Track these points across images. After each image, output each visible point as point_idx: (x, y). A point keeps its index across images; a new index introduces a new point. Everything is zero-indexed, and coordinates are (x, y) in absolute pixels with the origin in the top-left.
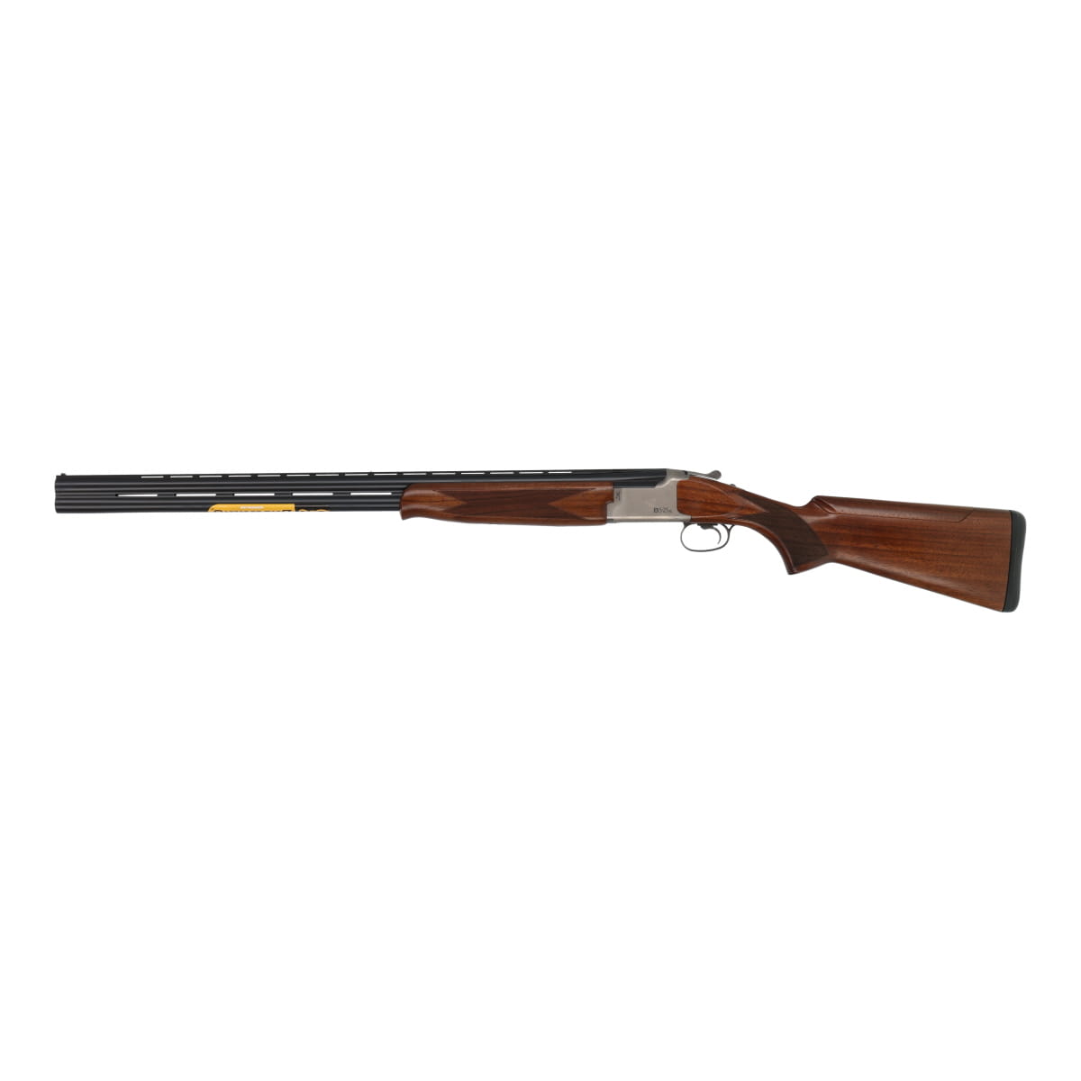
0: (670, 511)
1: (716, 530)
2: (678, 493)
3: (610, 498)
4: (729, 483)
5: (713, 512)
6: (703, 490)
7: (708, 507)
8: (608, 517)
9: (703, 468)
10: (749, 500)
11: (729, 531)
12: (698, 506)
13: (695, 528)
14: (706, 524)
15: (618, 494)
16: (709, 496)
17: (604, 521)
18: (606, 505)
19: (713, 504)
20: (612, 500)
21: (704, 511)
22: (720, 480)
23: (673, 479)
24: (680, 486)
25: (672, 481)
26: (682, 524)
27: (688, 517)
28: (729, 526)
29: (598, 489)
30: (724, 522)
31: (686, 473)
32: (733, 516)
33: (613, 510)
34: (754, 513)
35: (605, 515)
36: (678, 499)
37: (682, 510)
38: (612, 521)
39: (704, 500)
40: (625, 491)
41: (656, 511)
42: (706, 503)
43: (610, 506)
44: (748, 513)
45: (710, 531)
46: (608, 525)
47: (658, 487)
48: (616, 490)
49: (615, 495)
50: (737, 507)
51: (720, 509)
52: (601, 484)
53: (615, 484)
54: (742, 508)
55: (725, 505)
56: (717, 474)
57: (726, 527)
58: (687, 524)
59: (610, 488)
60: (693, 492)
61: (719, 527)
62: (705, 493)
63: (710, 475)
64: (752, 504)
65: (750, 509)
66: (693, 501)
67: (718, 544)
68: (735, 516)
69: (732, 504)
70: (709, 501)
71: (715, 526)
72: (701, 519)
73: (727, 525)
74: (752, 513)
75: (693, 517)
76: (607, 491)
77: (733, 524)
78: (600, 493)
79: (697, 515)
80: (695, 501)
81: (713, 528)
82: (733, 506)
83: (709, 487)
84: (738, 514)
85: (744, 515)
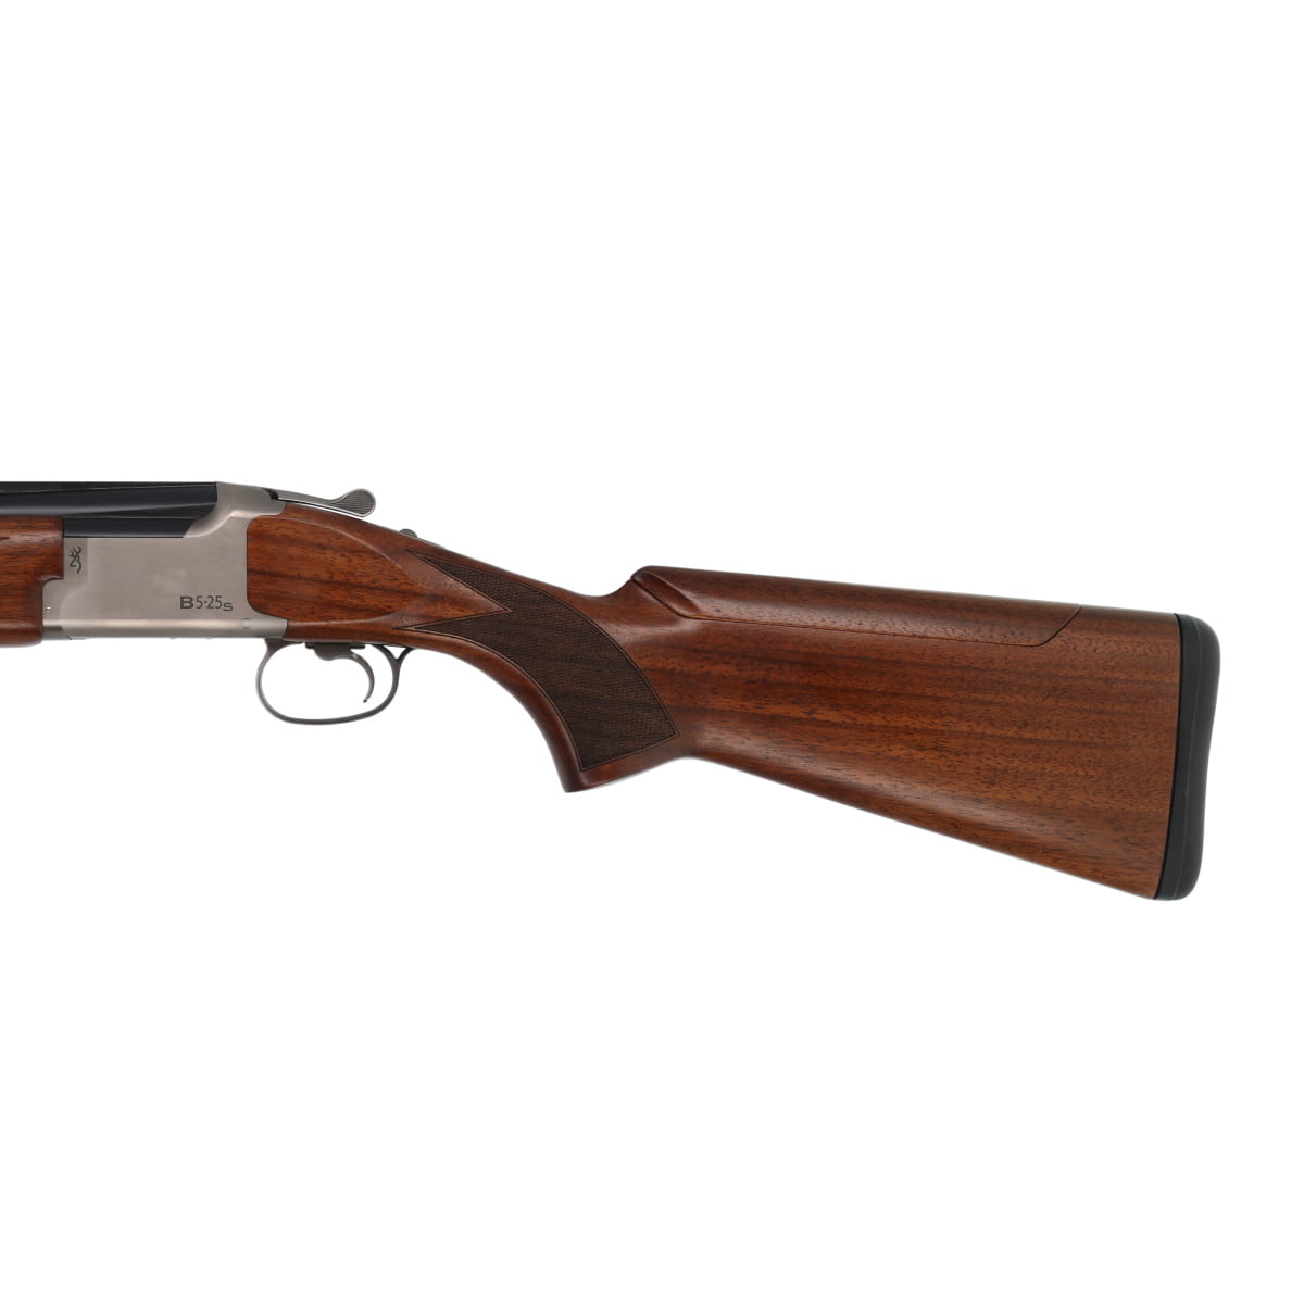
0: (228, 607)
1: (361, 660)
2: (249, 551)
3: (52, 565)
4: (397, 527)
5: (352, 611)
6: (322, 547)
7: (338, 596)
8: (46, 623)
9: (323, 483)
10: (455, 574)
11: (396, 664)
12: (310, 591)
13: (299, 654)
14: (332, 645)
15: (76, 555)
16: (340, 561)
17: (34, 634)
18: (42, 584)
19: (347, 586)
20: (59, 572)
21: (325, 607)
22: (372, 518)
23: (236, 514)
24: (257, 534)
25: (232, 519)
26: (260, 645)
27: (280, 624)
28: (396, 651)
29: (18, 539)
30: (382, 640)
31: (274, 494)
32: (407, 620)
33: (63, 601)
34: (468, 612)
35: (37, 615)
36: (248, 571)
37: (260, 602)
38: (58, 633)
39: (324, 576)
40: (97, 548)
41: (187, 604)
42: (331, 583)
43: (51, 589)
44: (452, 612)
45: (342, 666)
46: (47, 646)
47: (189, 535)
48: (71, 543)
49: (68, 559)
50: (416, 595)
51: (371, 600)
52: (28, 523)
53: (68, 525)
54: (436, 599)
55: (384, 590)
56: (363, 500)
57: (388, 654)
58: (275, 644)
59: (51, 536)
60: (295, 551)
61: (370, 653)
62: (329, 555)
63: (344, 502)
64: (463, 589)
65: (456, 601)
66: (293, 578)
67: (365, 701)
68: (415, 622)
69: (405, 587)
70: (339, 578)
71: (356, 651)
72: (316, 628)
73: (390, 648)
74: (462, 614)
75: (292, 624)
76: (44, 544)
77: (410, 644)
78: (24, 552)
79: (304, 617)
80: (300, 577)
81: (350, 656)
82: (408, 594)
83: (340, 536)
84: (422, 617)
85: (440, 619)
